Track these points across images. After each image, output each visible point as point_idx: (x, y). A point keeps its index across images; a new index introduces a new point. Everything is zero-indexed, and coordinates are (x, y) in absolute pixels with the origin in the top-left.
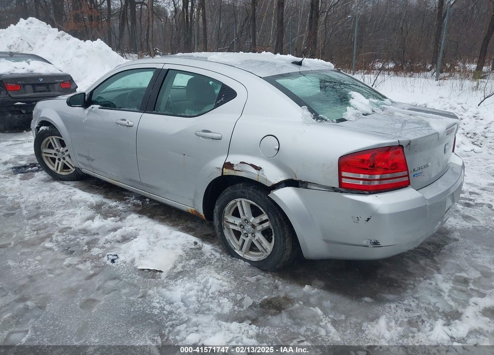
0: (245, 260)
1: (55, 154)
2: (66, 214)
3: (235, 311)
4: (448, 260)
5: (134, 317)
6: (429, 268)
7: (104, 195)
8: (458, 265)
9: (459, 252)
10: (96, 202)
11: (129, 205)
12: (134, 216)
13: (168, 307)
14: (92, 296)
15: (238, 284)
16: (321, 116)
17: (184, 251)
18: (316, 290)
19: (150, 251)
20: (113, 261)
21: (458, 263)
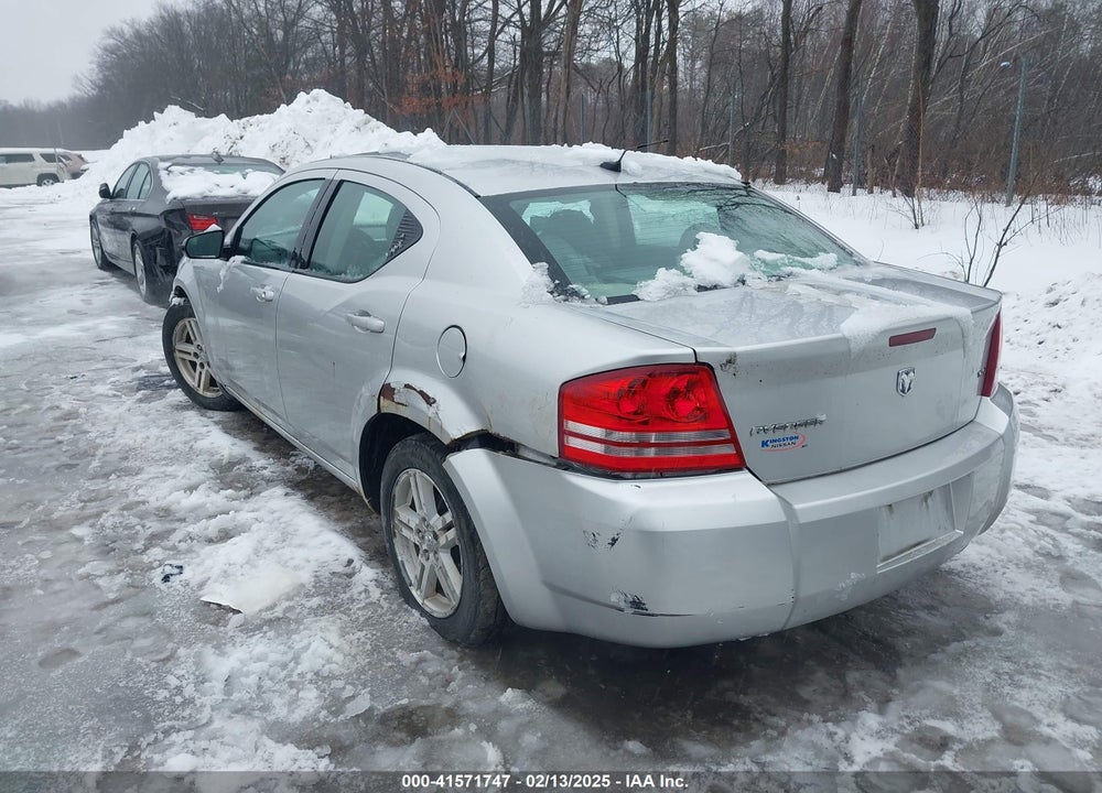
0: (423, 613)
1: (196, 355)
2: (160, 475)
3: (317, 720)
4: (930, 682)
5: (118, 698)
6: (862, 694)
7: (259, 443)
8: (952, 699)
9: (978, 664)
10: (231, 456)
11: (288, 468)
12: (279, 491)
13: (189, 691)
14: (74, 645)
15: (369, 663)
16: (574, 286)
17: (316, 576)
18: (529, 704)
19: (248, 566)
20: (166, 578)
21: (955, 692)
